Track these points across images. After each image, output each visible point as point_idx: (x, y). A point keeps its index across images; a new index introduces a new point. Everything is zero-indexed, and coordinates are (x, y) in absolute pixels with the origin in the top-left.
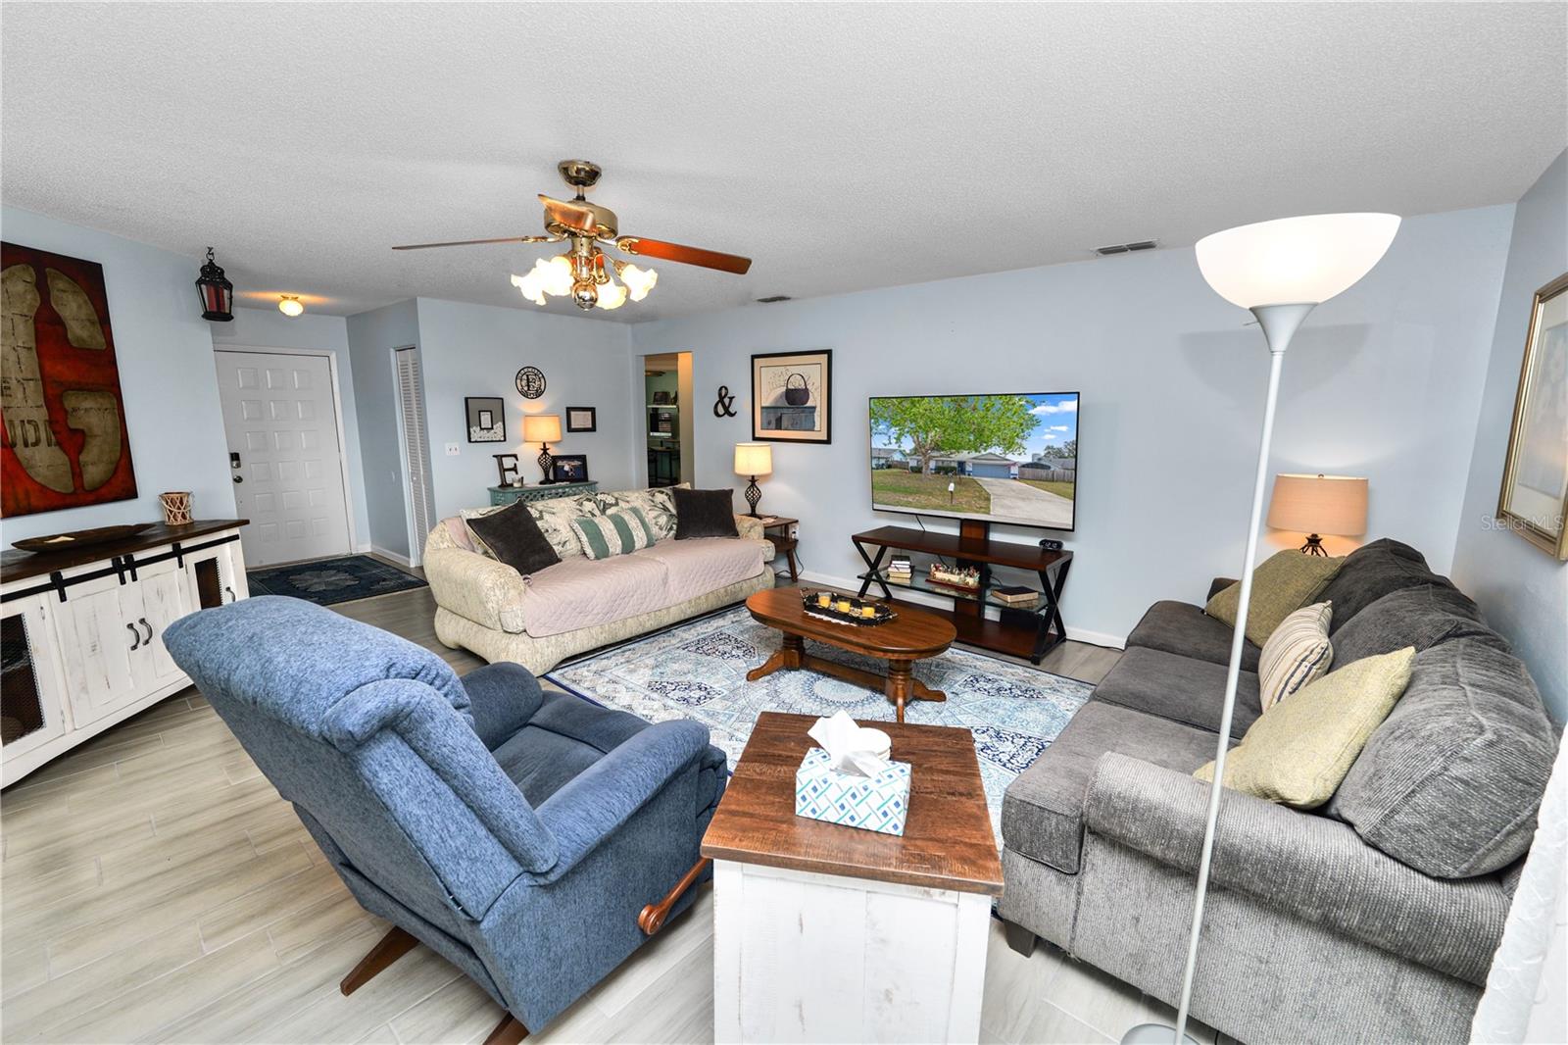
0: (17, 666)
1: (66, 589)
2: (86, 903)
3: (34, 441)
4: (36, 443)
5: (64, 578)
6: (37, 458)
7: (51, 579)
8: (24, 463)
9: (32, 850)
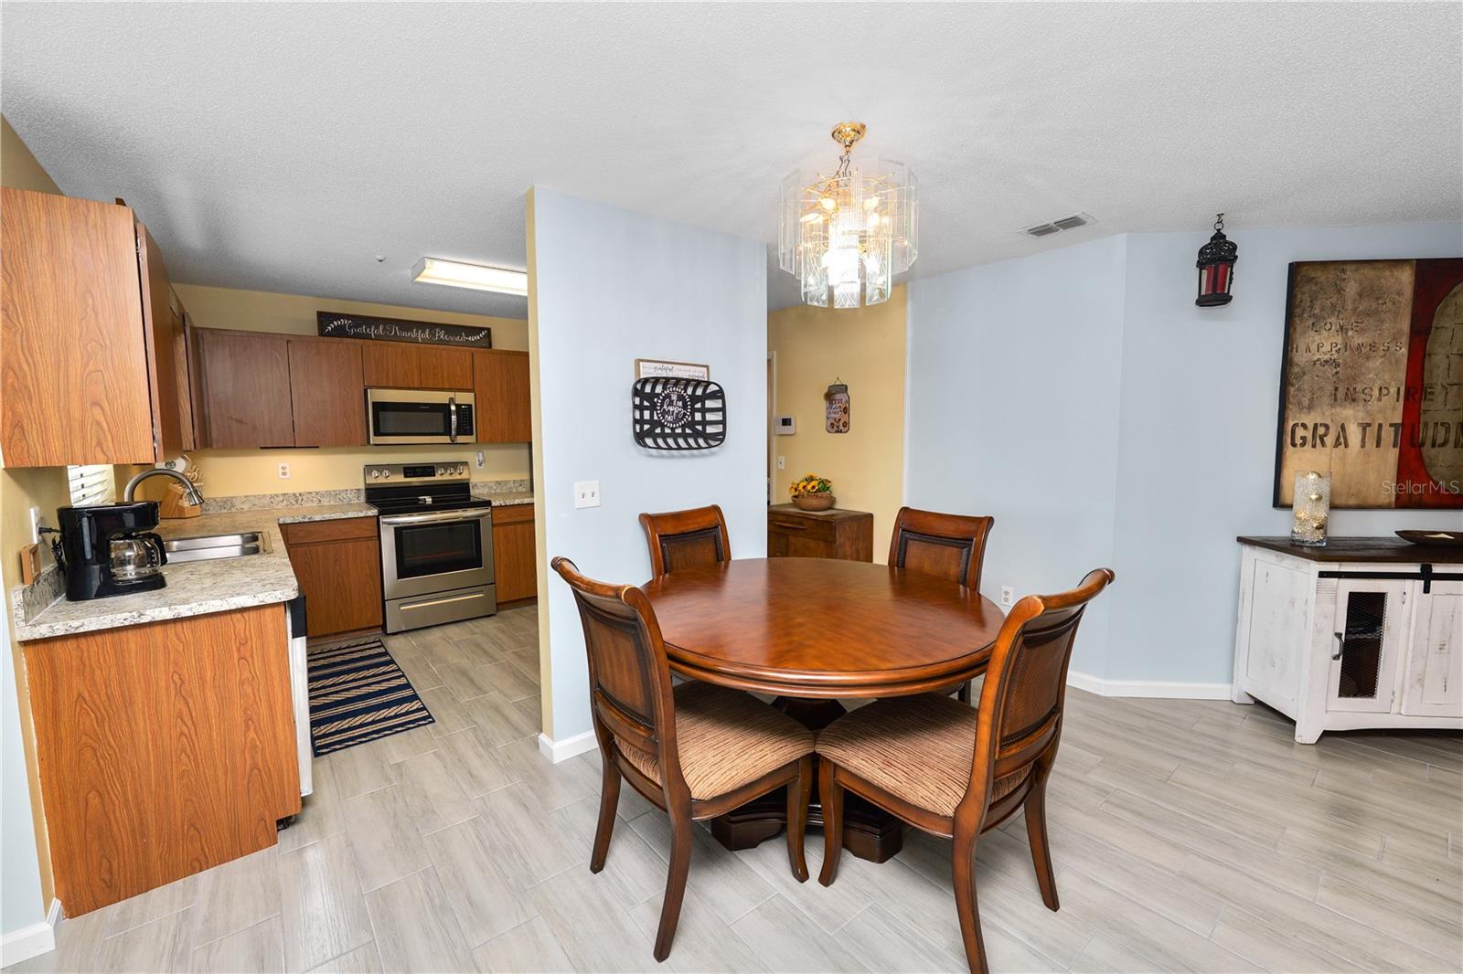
0: (1369, 636)
1: (1432, 582)
2: (1362, 866)
3: (1442, 442)
4: (1442, 445)
5: (1433, 572)
6: (1441, 459)
7: (1421, 569)
8: (1427, 460)
9: (1335, 792)
